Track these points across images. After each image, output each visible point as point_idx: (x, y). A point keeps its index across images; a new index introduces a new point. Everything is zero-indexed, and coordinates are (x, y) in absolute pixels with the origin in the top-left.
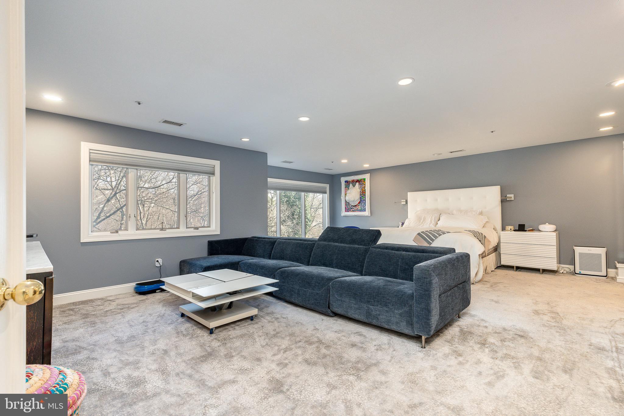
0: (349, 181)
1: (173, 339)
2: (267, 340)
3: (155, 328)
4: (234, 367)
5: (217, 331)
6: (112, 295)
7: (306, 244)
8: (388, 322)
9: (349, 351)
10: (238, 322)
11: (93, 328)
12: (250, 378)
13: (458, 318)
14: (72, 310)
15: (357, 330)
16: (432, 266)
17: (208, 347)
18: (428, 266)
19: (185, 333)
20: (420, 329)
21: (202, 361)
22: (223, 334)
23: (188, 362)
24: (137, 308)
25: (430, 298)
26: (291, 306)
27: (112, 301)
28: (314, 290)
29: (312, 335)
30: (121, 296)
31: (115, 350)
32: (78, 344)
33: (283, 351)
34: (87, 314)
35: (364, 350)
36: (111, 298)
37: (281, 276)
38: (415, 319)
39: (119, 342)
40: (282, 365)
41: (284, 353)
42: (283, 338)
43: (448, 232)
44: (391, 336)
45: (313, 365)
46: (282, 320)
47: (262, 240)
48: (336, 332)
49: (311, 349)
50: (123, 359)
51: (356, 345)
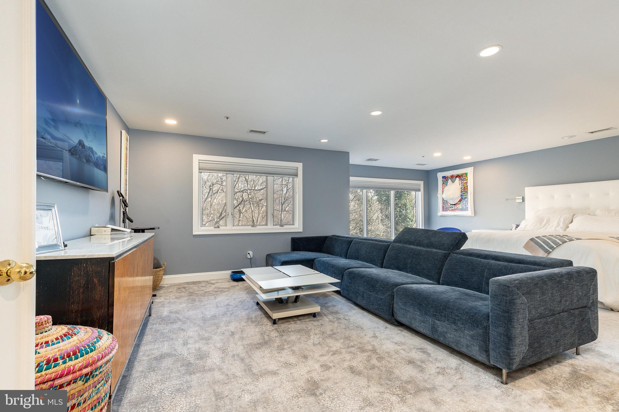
0: (448, 177)
1: (243, 323)
2: (321, 339)
3: (234, 311)
4: (281, 359)
5: (280, 322)
6: (215, 279)
7: (380, 245)
8: (458, 343)
9: (403, 368)
10: (302, 317)
11: (192, 305)
12: (290, 374)
13: (577, 354)
14: (184, 288)
15: (423, 345)
16: (517, 282)
17: (267, 336)
18: (511, 281)
19: (254, 319)
20: (497, 358)
21: (257, 348)
22: (284, 326)
23: (246, 346)
24: (227, 292)
25: (511, 322)
26: (357, 308)
27: (213, 284)
28: (378, 294)
29: (369, 342)
30: (220, 281)
31: (199, 325)
32: (178, 315)
33: (332, 353)
34: (192, 293)
35: (422, 370)
36: (213, 282)
37: (349, 276)
38: (491, 346)
39: (204, 320)
40: (326, 367)
41: (332, 355)
42: (337, 340)
43: (578, 239)
44: (463, 360)
45: (357, 374)
46: (343, 321)
47: (340, 239)
48: (396, 343)
49: (362, 357)
50: (201, 333)
51: (414, 362)
